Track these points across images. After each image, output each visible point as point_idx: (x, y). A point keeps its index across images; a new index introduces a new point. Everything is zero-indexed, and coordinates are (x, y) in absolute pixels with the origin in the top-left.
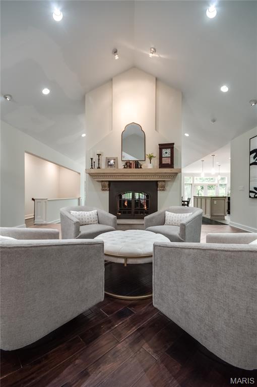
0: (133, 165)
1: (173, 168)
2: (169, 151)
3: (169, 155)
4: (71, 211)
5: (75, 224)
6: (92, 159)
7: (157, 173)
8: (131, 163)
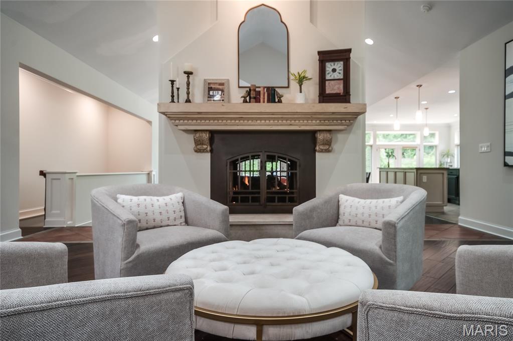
0: (264, 96)
1: (349, 102)
2: (339, 66)
3: (339, 75)
4: (118, 196)
5: (124, 225)
6: (173, 82)
7: (315, 113)
8: (260, 92)
